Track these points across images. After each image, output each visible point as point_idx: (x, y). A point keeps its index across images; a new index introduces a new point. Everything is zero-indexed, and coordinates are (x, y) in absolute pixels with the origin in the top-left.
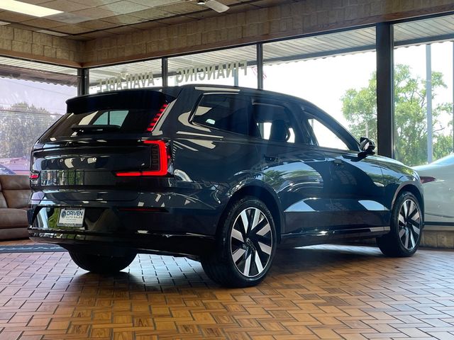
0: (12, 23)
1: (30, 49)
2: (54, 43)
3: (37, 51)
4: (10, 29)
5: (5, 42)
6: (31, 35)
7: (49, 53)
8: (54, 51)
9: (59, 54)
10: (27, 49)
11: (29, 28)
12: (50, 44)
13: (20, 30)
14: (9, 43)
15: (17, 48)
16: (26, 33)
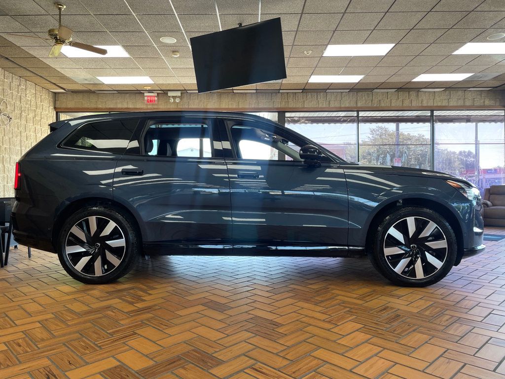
0: (446, 88)
1: (463, 102)
2: (483, 96)
3: (468, 103)
4: (447, 92)
5: (444, 102)
6: (464, 93)
7: (478, 103)
8: (482, 101)
9: (487, 102)
10: (460, 103)
11: (462, 89)
12: (479, 97)
13: (454, 92)
14: (446, 101)
15: (453, 103)
16: (460, 93)
